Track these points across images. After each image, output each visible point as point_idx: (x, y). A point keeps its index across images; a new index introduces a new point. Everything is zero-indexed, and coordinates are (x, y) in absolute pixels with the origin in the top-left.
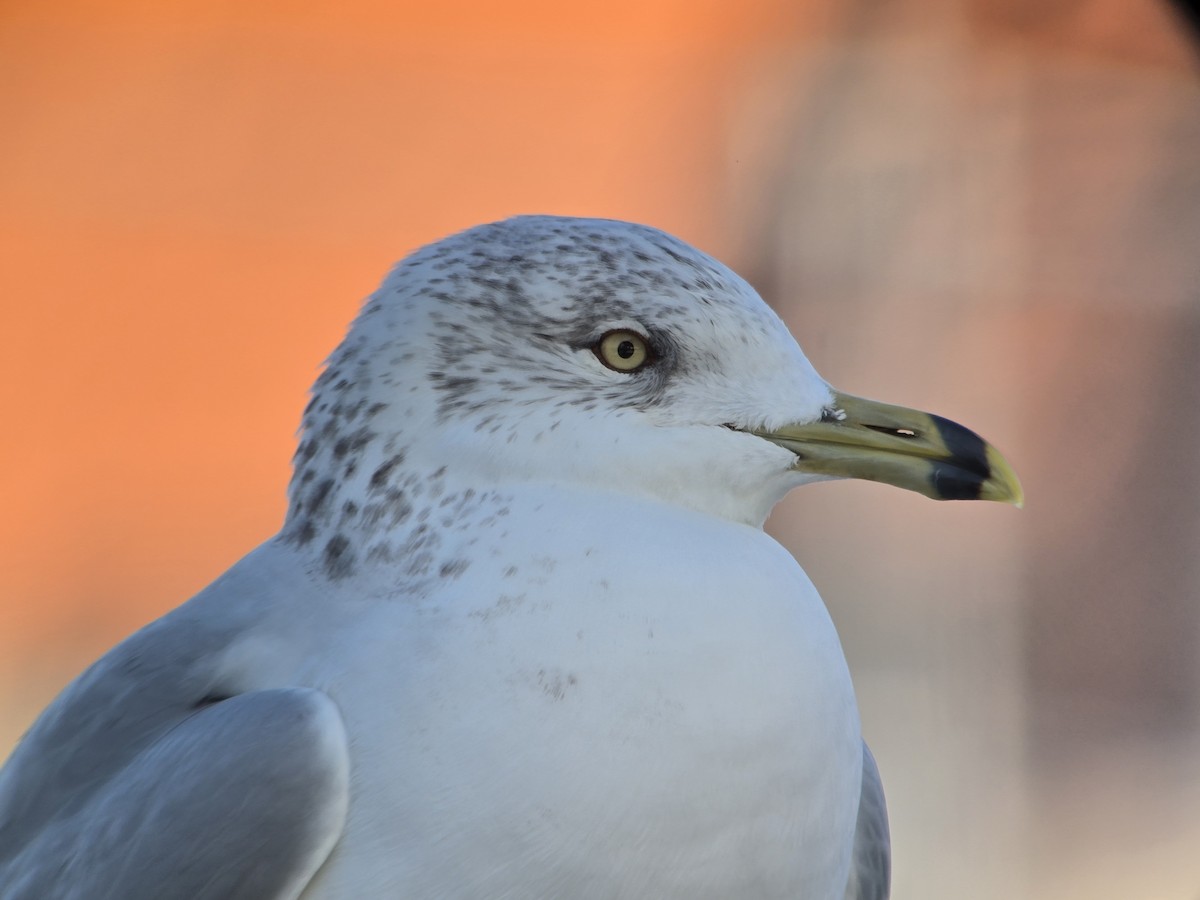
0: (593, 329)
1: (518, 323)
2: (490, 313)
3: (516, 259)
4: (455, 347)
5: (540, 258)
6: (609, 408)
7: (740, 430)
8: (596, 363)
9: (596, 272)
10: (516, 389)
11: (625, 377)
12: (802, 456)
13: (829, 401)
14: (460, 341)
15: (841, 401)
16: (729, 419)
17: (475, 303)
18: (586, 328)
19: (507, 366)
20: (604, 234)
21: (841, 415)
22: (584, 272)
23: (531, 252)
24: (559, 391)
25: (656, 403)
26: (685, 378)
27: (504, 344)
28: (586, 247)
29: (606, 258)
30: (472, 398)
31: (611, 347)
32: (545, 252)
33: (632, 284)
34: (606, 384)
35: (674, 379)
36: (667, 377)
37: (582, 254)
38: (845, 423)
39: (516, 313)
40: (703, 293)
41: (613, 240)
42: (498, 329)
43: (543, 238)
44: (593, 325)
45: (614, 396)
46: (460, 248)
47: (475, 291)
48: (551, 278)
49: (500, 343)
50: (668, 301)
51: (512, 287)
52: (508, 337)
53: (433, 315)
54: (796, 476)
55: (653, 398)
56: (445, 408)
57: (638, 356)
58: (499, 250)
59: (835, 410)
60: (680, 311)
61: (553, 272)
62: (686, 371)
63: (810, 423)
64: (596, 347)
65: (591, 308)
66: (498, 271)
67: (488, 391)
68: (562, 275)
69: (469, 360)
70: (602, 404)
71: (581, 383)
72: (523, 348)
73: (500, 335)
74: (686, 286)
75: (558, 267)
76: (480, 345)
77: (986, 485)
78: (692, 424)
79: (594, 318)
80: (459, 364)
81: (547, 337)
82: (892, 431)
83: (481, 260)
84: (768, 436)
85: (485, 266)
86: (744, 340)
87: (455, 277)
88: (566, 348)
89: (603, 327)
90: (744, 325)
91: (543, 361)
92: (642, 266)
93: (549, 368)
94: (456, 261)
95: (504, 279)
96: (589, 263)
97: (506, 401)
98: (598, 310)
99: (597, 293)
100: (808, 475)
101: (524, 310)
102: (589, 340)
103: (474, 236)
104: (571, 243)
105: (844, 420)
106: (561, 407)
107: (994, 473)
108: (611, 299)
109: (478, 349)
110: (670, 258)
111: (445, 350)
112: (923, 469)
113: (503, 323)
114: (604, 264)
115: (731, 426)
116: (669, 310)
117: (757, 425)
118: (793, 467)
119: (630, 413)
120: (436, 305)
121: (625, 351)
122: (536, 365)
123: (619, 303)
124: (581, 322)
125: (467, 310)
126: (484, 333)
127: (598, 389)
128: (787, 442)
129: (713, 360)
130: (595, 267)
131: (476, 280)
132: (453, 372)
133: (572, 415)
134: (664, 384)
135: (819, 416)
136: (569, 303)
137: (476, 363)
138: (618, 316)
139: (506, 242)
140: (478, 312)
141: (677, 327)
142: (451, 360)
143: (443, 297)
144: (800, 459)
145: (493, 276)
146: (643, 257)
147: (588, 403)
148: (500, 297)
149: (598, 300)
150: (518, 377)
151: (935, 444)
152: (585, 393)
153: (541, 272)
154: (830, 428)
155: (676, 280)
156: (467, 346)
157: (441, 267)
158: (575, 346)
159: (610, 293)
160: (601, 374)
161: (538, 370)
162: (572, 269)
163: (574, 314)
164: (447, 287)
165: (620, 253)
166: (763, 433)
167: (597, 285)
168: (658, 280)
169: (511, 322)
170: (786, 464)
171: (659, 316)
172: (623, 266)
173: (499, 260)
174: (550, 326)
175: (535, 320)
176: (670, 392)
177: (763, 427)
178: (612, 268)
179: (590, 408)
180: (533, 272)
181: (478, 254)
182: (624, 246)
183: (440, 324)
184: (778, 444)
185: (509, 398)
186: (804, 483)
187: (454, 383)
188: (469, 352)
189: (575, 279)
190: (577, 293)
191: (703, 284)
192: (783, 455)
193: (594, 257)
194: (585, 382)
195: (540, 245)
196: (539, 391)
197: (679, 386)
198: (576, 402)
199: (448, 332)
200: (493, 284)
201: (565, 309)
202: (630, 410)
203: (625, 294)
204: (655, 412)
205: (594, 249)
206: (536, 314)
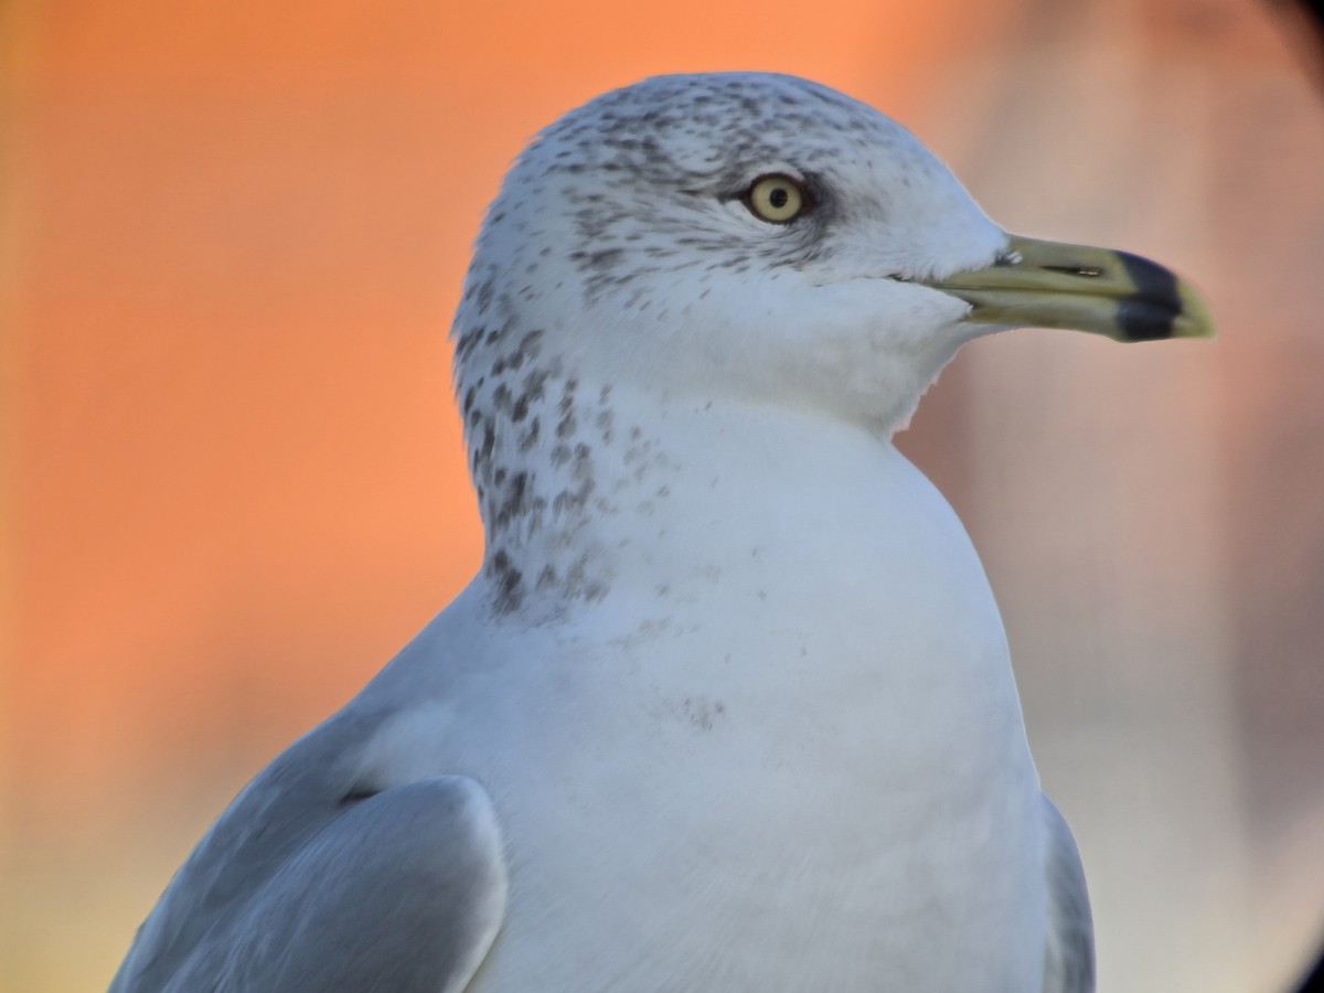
0: (741, 177)
1: (660, 181)
2: (628, 175)
3: (649, 117)
4: (594, 220)
5: (675, 113)
6: (764, 269)
7: (907, 281)
8: (747, 215)
9: (739, 119)
10: (663, 255)
11: (779, 228)
12: (976, 304)
13: (1002, 244)
14: (600, 212)
15: (1016, 243)
16: (894, 268)
17: (611, 167)
18: (733, 176)
19: (652, 231)
20: (744, 82)
21: (1016, 258)
22: (726, 120)
23: (666, 108)
24: (709, 253)
25: (814, 257)
26: (844, 227)
27: (646, 207)
28: (726, 95)
29: (749, 104)
30: (619, 271)
31: (762, 196)
32: (681, 106)
33: (779, 128)
34: (758, 240)
35: (832, 229)
36: (824, 226)
37: (722, 103)
38: (1021, 266)
39: (656, 171)
40: (857, 134)
41: (754, 86)
42: (639, 191)
43: (678, 93)
44: (741, 172)
45: (767, 253)
46: (587, 115)
47: (609, 154)
48: (690, 132)
49: (644, 206)
50: (818, 143)
51: (649, 146)
52: (652, 198)
53: (567, 192)
54: (969, 327)
55: (810, 254)
56: (592, 290)
57: (793, 203)
58: (630, 110)
59: (1011, 253)
60: (834, 152)
61: (690, 124)
62: (844, 218)
63: (982, 269)
64: (746, 196)
65: (737, 156)
66: (632, 131)
67: (636, 260)
68: (703, 127)
69: (612, 229)
70: (756, 263)
71: (731, 241)
72: (667, 208)
73: (642, 197)
74: (838, 127)
75: (697, 119)
76: (622, 211)
77: (1179, 322)
78: (854, 278)
79: (741, 165)
80: (602, 235)
81: (693, 193)
82: (1074, 270)
83: (612, 123)
84: (937, 285)
85: (618, 127)
86: (906, 182)
87: (585, 144)
88: (713, 203)
89: (752, 174)
90: (904, 166)
91: (689, 221)
92: (789, 109)
93: (697, 228)
94: (584, 128)
95: (640, 137)
96: (730, 111)
97: (654, 269)
98: (744, 158)
99: (742, 140)
100: (981, 326)
101: (665, 167)
102: (738, 190)
103: (603, 102)
104: (709, 93)
105: (1019, 264)
106: (711, 271)
107: (1187, 308)
108: (756, 145)
109: (621, 216)
110: (819, 101)
111: (584, 225)
112: (1107, 310)
113: (644, 184)
114: (747, 111)
115: (897, 277)
116: (820, 152)
117: (925, 274)
118: (966, 318)
119: (786, 272)
120: (567, 180)
121: (778, 199)
122: (682, 226)
123: (765, 147)
124: (728, 171)
125: (603, 175)
126: (625, 198)
127: (749, 247)
128: (959, 291)
129: (873, 206)
130: (738, 114)
131: (609, 142)
132: (596, 246)
133: (725, 281)
134: (821, 235)
135: (992, 260)
136: (713, 153)
137: (621, 230)
138: (767, 159)
139: (636, 101)
140: (615, 176)
141: (831, 169)
142: (592, 234)
143: (575, 169)
144: (973, 308)
145: (626, 136)
146: (788, 101)
147: (740, 264)
148: (638, 157)
149: (743, 147)
150: (665, 241)
151: (1122, 281)
152: (736, 253)
153: (677, 127)
154: (1005, 274)
155: (827, 122)
156: (608, 214)
157: (567, 138)
158: (723, 197)
159: (754, 139)
160: (753, 226)
161: (684, 230)
162: (712, 120)
163: (718, 164)
164: (577, 158)
165: (764, 99)
166: (933, 282)
167: (742, 132)
168: (807, 122)
169: (653, 182)
170: (958, 314)
171: (811, 158)
172: (768, 110)
173: (633, 119)
174: (694, 180)
175: (677, 176)
176: (828, 243)
177: (931, 276)
178: (756, 113)
179: (742, 269)
180: (670, 129)
181: (607, 117)
182: (767, 91)
183: (575, 200)
184: (949, 294)
185: (658, 266)
186: (979, 334)
187: (599, 258)
188: (611, 220)
189: (716, 130)
190: (721, 142)
191: (857, 125)
192: (956, 306)
193: (735, 104)
194: (737, 239)
195: (675, 100)
196: (690, 253)
197: (838, 236)
198: (727, 264)
199: (586, 205)
200: (629, 145)
201: (709, 160)
202: (786, 271)
203: (773, 138)
204: (814, 270)
205: (734, 97)
206: (677, 169)
